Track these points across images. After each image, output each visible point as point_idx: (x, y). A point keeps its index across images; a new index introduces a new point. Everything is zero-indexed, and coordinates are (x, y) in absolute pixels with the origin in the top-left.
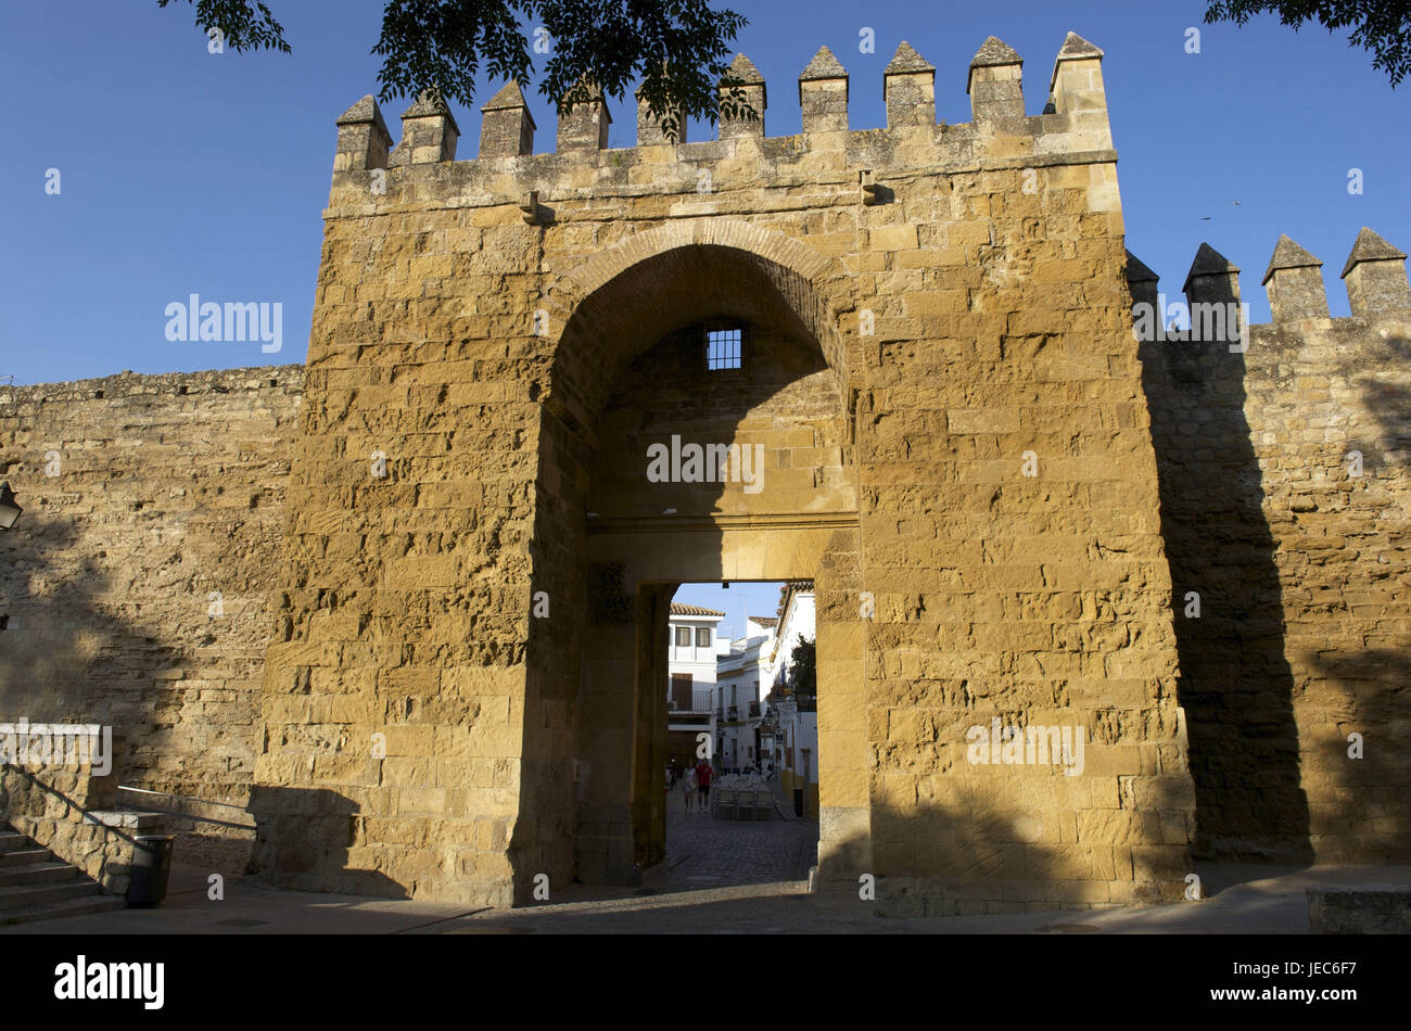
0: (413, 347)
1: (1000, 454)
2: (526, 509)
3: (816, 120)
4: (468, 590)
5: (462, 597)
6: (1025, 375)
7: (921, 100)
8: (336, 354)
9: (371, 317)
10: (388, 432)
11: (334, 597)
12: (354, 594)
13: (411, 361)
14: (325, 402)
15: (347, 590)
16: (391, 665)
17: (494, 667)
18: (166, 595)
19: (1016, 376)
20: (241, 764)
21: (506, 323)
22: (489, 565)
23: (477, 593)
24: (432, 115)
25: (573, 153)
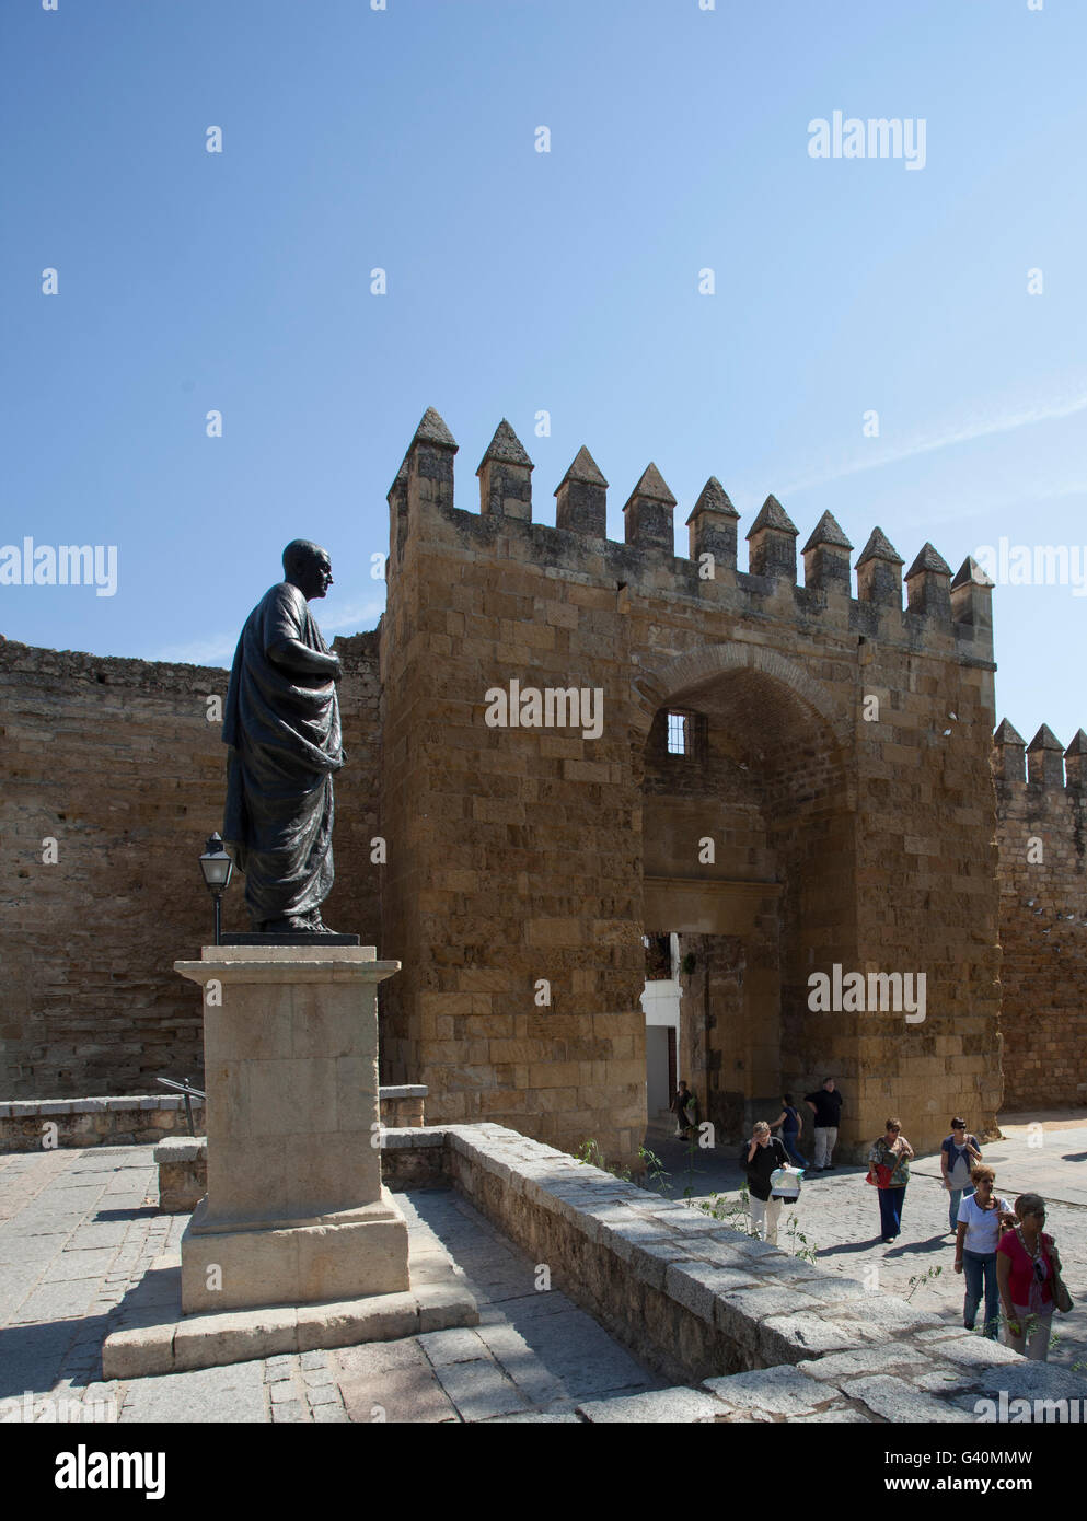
1: (931, 871)
3: (831, 581)
24: (519, 464)
25: (654, 552)
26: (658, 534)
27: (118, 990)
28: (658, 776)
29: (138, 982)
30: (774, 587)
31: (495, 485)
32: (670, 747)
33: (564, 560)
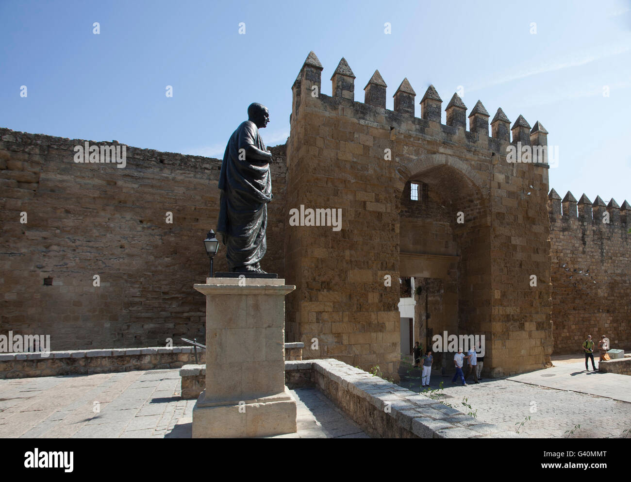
0: (350, 183)
3: (481, 129)
8: (317, 179)
13: (350, 189)
24: (349, 76)
25: (406, 115)
26: (408, 107)
27: (165, 299)
28: (406, 210)
29: (173, 296)
30: (457, 131)
31: (339, 84)
32: (411, 197)
33: (368, 117)
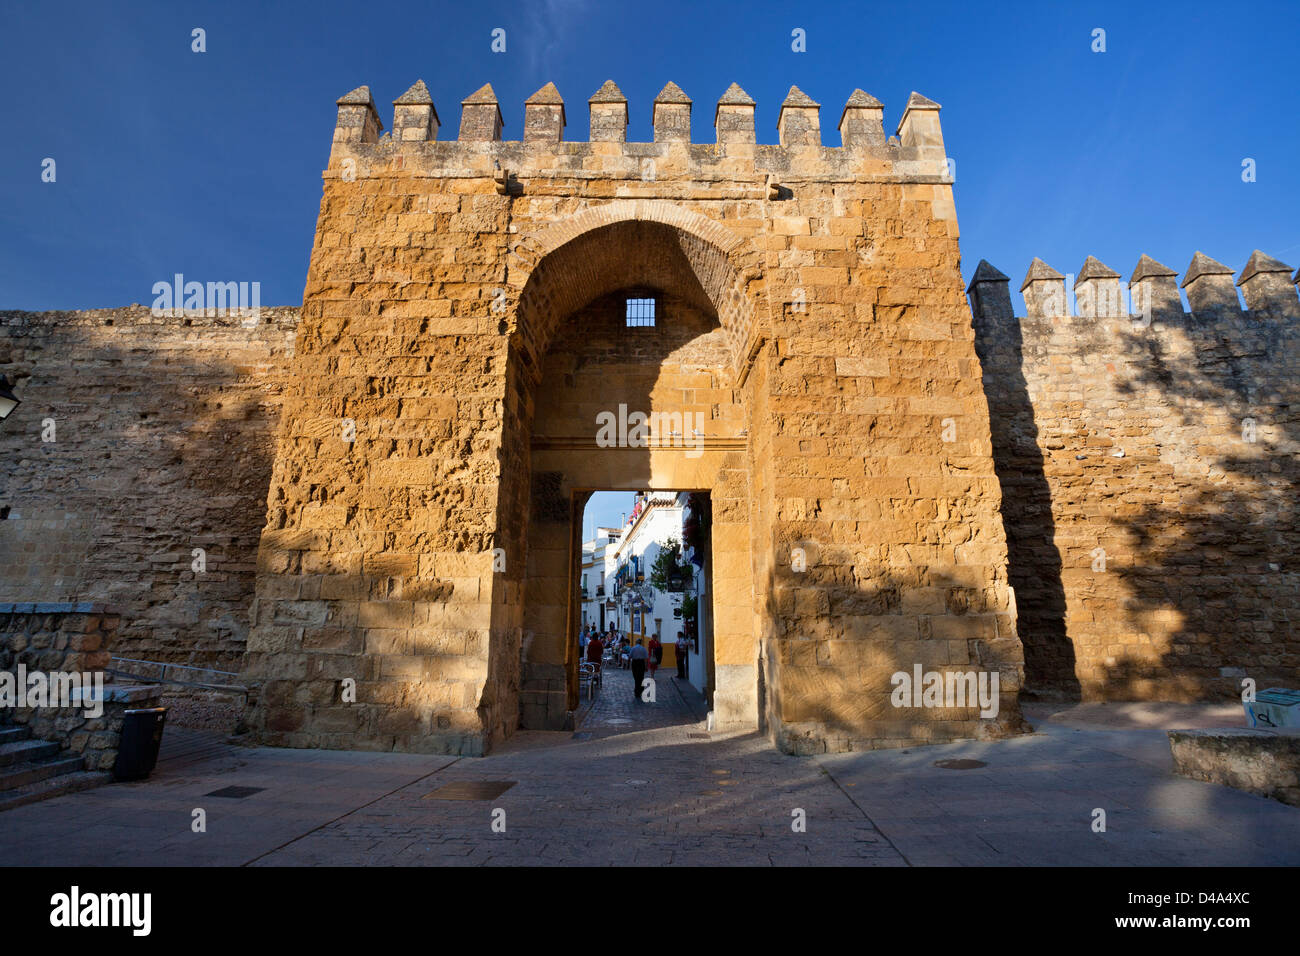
0: (399, 286)
1: (875, 393)
2: (495, 422)
3: (731, 134)
4: (444, 488)
5: (438, 494)
6: (892, 334)
7: (810, 128)
8: (331, 288)
9: (363, 259)
10: (376, 354)
11: (324, 491)
12: (343, 489)
13: (397, 298)
14: (320, 327)
15: (336, 486)
16: (374, 550)
17: (466, 553)
18: (166, 491)
19: (885, 335)
20: (230, 634)
21: (479, 272)
22: (462, 468)
23: (451, 491)
24: (420, 104)
25: (538, 143)
28: (612, 347)
30: (665, 150)
33: (449, 162)
